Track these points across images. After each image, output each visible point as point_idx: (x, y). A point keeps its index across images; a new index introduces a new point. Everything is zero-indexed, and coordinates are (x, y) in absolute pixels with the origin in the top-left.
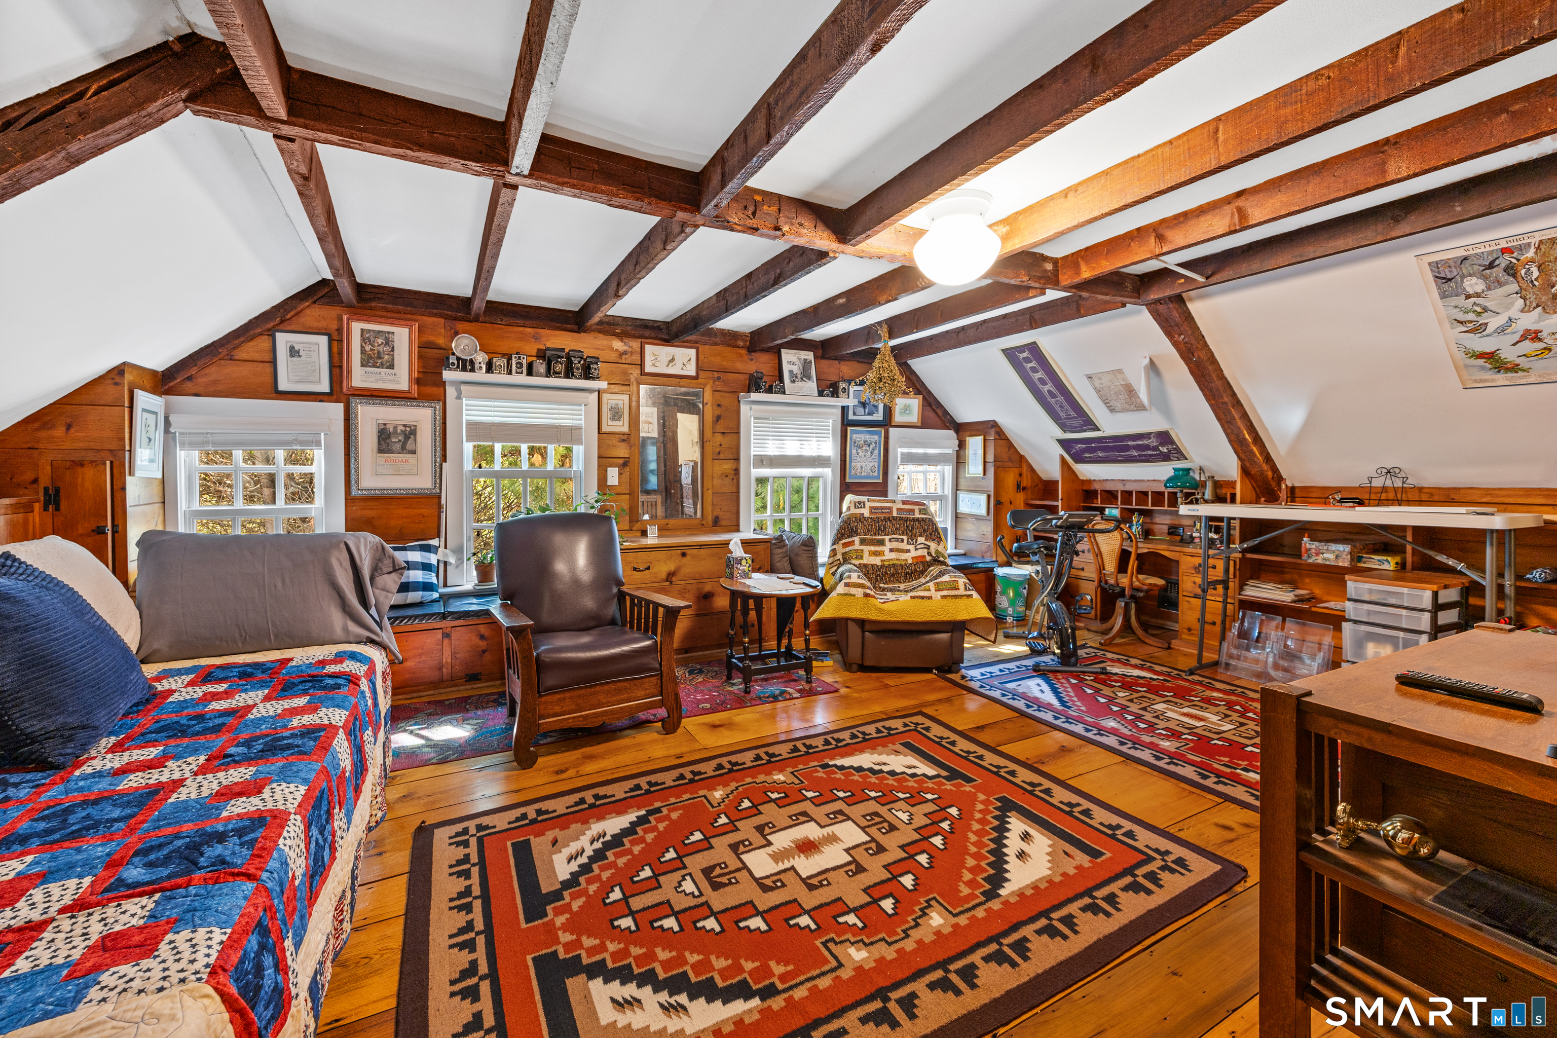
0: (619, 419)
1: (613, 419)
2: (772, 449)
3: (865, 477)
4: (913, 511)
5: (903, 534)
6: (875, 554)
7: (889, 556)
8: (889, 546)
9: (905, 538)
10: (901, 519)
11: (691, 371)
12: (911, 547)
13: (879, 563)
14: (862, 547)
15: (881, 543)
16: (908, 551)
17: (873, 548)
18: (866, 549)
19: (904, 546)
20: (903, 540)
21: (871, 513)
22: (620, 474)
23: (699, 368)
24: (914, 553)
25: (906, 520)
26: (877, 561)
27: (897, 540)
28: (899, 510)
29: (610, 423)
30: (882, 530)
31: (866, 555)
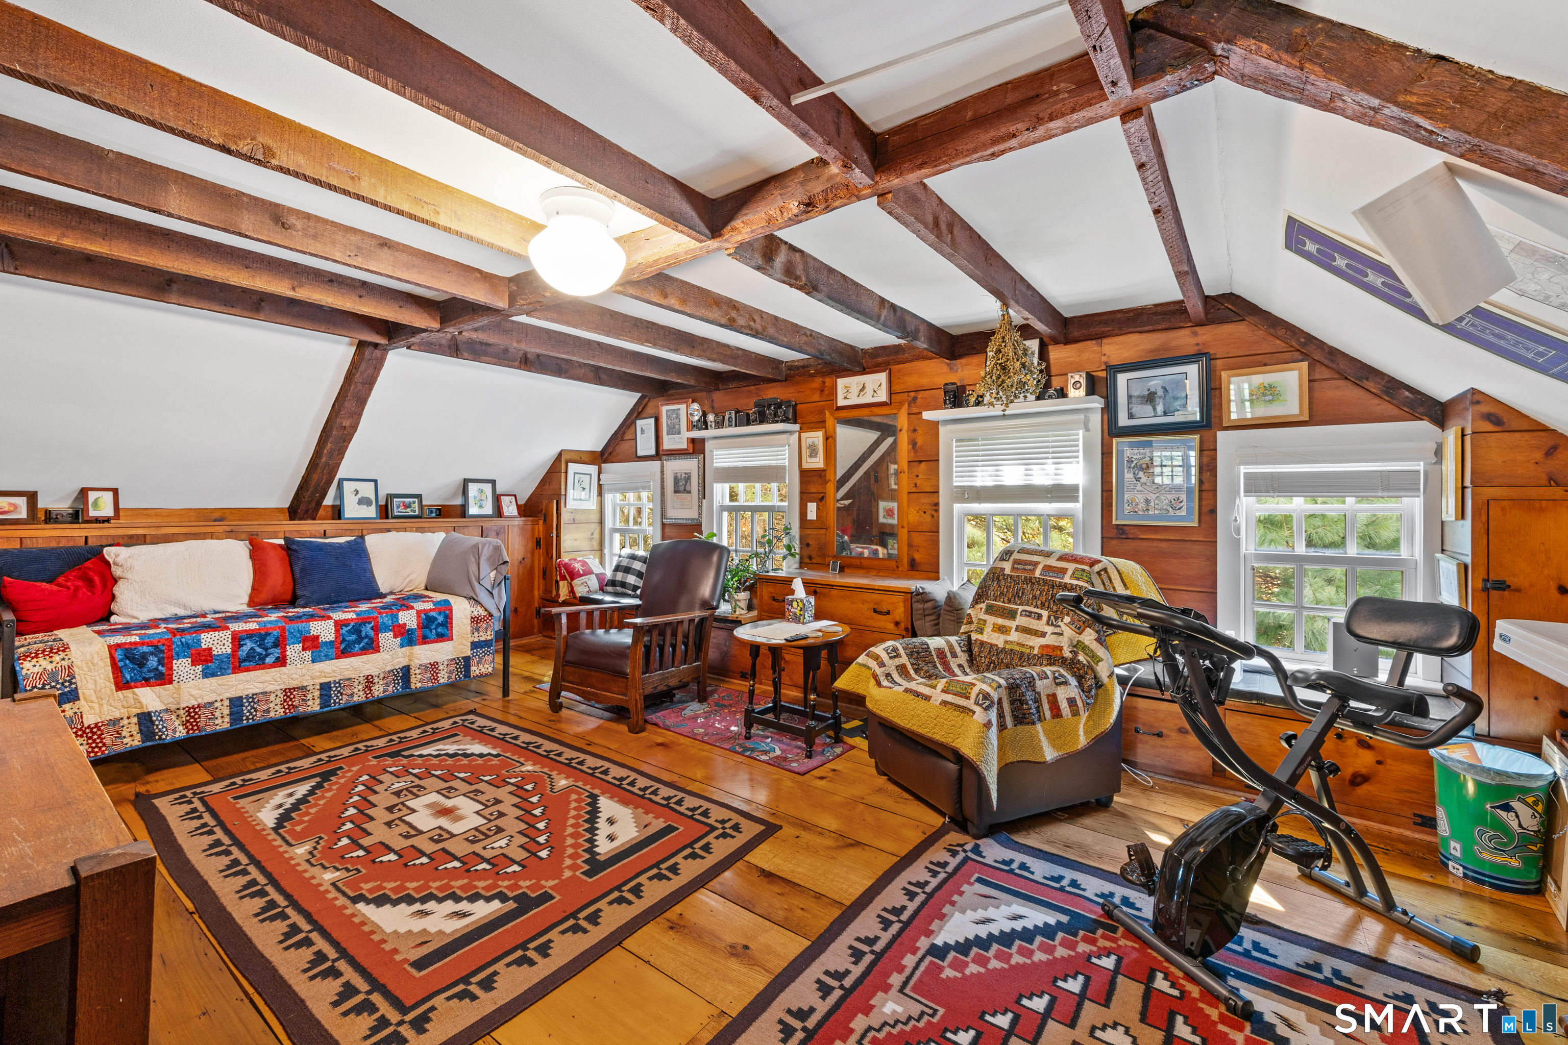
0: (815, 456)
1: (811, 456)
2: (983, 478)
3: (1154, 517)
4: (1064, 571)
5: (1043, 606)
6: (1002, 630)
7: (1014, 636)
8: (1021, 621)
9: (1045, 613)
10: (1045, 582)
11: (883, 397)
12: (1049, 629)
13: (1001, 645)
14: (987, 617)
15: (1012, 615)
16: (1043, 635)
17: (1000, 621)
18: (991, 620)
19: (1041, 625)
20: (1039, 617)
21: (1013, 569)
22: (818, 508)
23: (891, 393)
24: (1049, 640)
25: (1053, 585)
26: (999, 640)
27: (1029, 614)
28: (1048, 569)
29: (809, 460)
30: (1017, 597)
31: (988, 629)
